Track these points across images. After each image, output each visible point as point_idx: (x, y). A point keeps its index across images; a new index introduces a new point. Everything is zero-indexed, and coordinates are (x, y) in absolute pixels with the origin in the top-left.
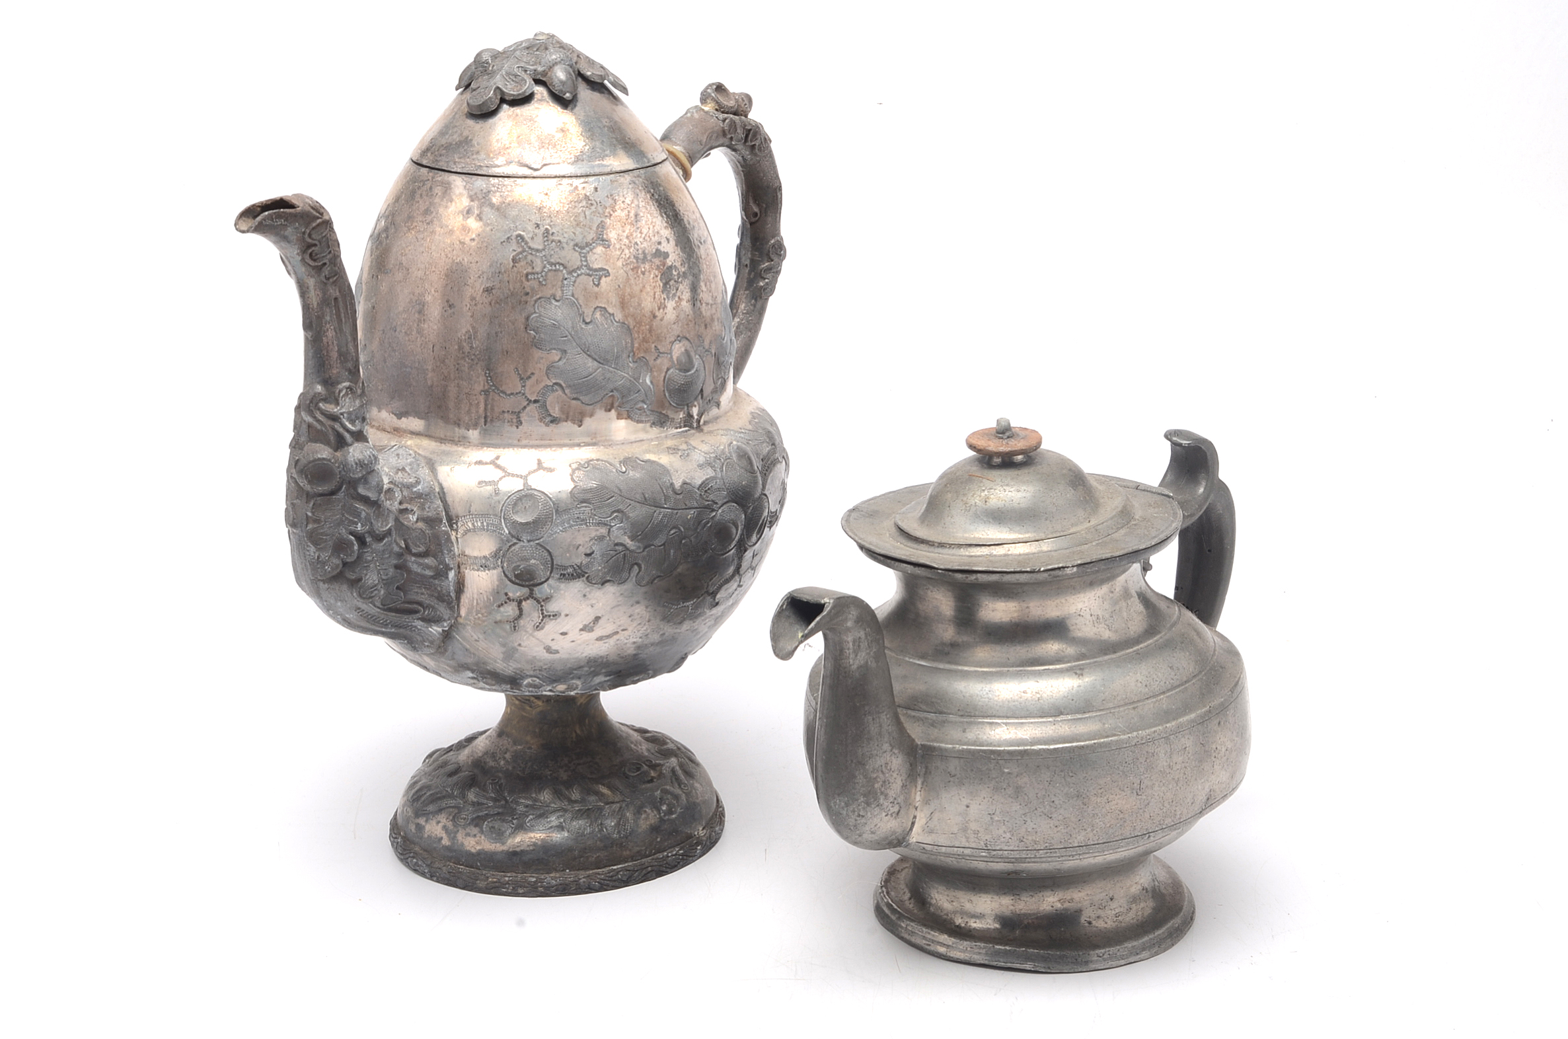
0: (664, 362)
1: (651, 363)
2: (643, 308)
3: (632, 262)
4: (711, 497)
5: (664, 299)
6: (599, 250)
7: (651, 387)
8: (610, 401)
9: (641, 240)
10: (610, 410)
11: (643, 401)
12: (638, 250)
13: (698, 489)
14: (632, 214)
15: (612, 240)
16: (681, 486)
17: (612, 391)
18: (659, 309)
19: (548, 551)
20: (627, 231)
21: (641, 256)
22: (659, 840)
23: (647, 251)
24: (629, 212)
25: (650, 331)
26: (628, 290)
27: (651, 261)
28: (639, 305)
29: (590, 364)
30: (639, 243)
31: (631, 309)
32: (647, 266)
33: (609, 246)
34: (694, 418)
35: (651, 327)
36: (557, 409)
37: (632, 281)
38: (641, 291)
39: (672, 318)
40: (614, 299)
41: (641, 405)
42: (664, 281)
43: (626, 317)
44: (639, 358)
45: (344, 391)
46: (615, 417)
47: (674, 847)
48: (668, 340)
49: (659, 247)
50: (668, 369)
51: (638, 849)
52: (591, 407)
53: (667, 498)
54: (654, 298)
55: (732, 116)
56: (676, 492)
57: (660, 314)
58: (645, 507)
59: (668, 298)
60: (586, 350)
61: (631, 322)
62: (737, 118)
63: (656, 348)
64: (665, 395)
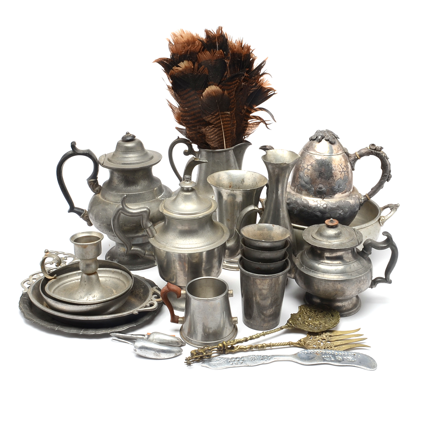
1: (314, 186)
4: (315, 210)
6: (310, 166)
7: (314, 190)
8: (306, 190)
17: (307, 188)
28: (314, 177)
29: (304, 183)
31: (312, 177)
34: (322, 197)
35: (315, 181)
40: (310, 175)
41: (311, 192)
44: (312, 185)
48: (318, 184)
50: (317, 188)
55: (372, 150)
56: (309, 207)
57: (317, 179)
58: (303, 207)
59: (320, 177)
60: (304, 181)
61: (312, 179)
62: (374, 151)
63: (315, 184)
64: (316, 192)
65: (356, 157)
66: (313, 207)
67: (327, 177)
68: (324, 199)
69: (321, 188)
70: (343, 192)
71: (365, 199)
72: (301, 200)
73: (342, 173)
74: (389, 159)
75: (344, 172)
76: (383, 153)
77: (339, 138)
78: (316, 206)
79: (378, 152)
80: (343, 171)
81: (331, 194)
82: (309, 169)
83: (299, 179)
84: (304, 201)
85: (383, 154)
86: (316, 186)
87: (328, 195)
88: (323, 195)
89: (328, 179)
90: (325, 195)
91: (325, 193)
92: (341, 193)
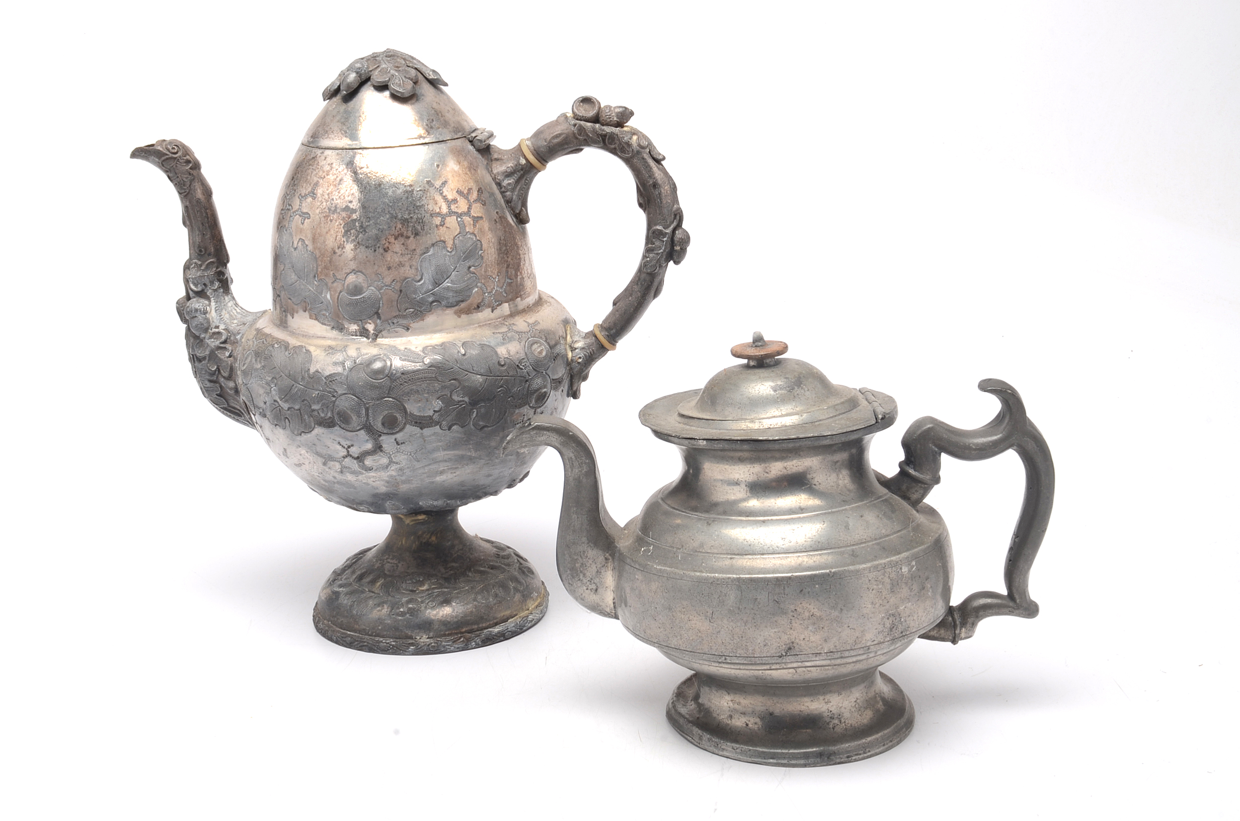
0: (338, 286)
1: (330, 284)
2: (327, 245)
3: (326, 212)
4: (334, 386)
5: (344, 242)
6: (309, 199)
7: (331, 301)
8: (305, 305)
9: (337, 197)
10: (305, 311)
11: (325, 310)
12: (332, 204)
13: (325, 378)
14: (338, 179)
15: (318, 194)
16: (314, 373)
17: (306, 299)
18: (339, 248)
20: (330, 190)
21: (333, 209)
22: (380, 628)
23: (338, 206)
24: (337, 177)
25: (330, 262)
26: (319, 231)
27: (339, 213)
28: (324, 242)
29: (293, 277)
30: (335, 199)
31: (319, 244)
32: (335, 217)
33: (315, 198)
34: (370, 332)
35: (331, 259)
37: (322, 225)
38: (327, 233)
39: (349, 256)
40: (310, 236)
41: (324, 312)
42: (346, 229)
43: (315, 248)
44: (321, 279)
45: (193, 265)
47: (392, 638)
48: (344, 271)
49: (349, 204)
50: (341, 292)
51: (364, 627)
52: (297, 307)
53: (303, 379)
54: (336, 239)
55: (582, 123)
56: (310, 376)
58: (289, 381)
61: (317, 253)
62: (589, 124)
63: (334, 275)
64: (339, 309)
65: (523, 161)
67: (377, 239)
68: (379, 340)
69: (357, 290)
70: (463, 305)
71: (589, 346)
72: (287, 348)
73: (448, 219)
74: (664, 158)
75: (459, 215)
76: (634, 132)
77: (446, 85)
79: (608, 129)
80: (451, 213)
81: (404, 317)
82: (305, 211)
83: (279, 264)
84: (295, 351)
85: (635, 138)
86: (337, 280)
87: (395, 322)
88: (371, 322)
89: (384, 249)
90: (379, 321)
91: (378, 310)
92: (453, 308)
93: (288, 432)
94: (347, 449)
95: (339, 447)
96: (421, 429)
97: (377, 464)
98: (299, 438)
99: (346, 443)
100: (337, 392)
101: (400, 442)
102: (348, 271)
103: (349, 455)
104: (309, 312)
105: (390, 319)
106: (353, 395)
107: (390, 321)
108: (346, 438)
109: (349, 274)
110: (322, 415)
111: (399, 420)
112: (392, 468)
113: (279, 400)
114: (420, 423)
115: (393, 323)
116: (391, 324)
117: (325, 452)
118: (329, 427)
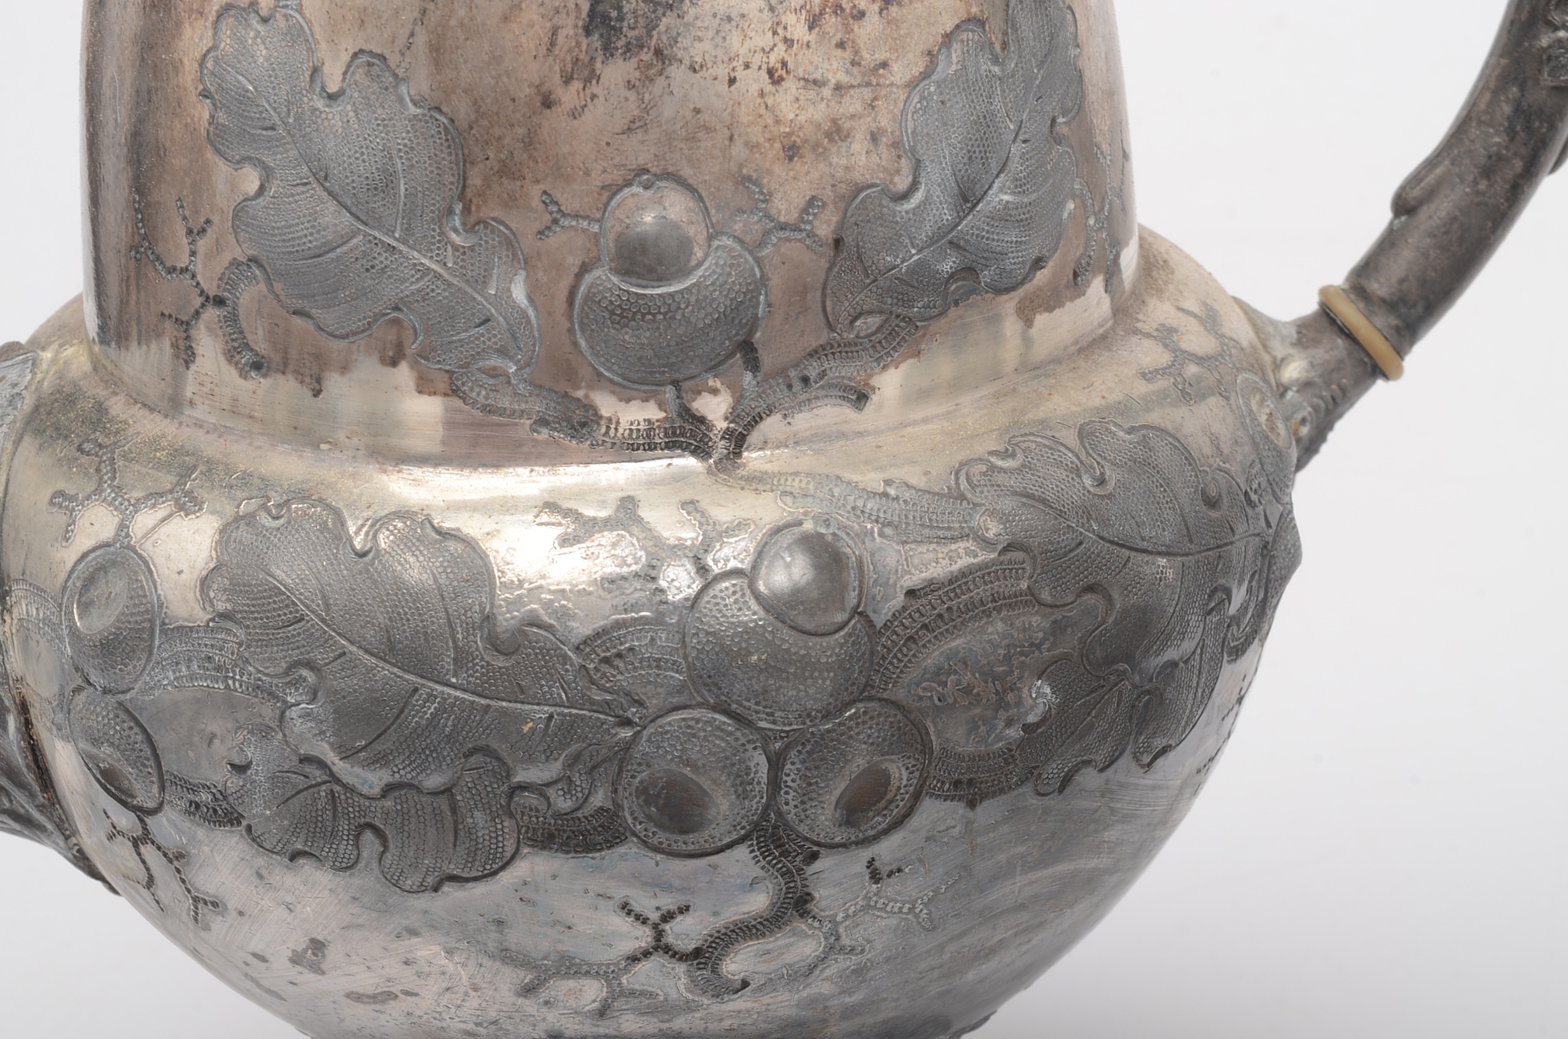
0: (569, 244)
1: (526, 240)
2: (506, 73)
4: (623, 680)
7: (531, 313)
8: (391, 335)
10: (394, 363)
11: (503, 352)
13: (578, 648)
16: (517, 630)
17: (397, 308)
19: (144, 731)
25: (528, 142)
28: (497, 60)
29: (328, 219)
31: (465, 71)
34: (710, 428)
35: (531, 132)
36: (260, 332)
38: (506, 19)
41: (495, 361)
43: (445, 91)
44: (483, 218)
46: (412, 384)
48: (597, 180)
50: (584, 269)
52: (342, 344)
53: (462, 658)
54: (551, 45)
56: (495, 644)
57: (569, 96)
58: (386, 671)
59: (608, 49)
60: (323, 177)
61: (463, 110)
63: (549, 199)
64: (575, 344)
66: (582, 629)
68: (753, 459)
69: (664, 255)
70: (1041, 275)
71: (1326, 372)
72: (338, 535)
78: (636, 592)
81: (849, 350)
83: (221, 170)
84: (384, 540)
86: (565, 222)
87: (812, 373)
88: (718, 385)
89: (771, 72)
90: (748, 377)
91: (751, 332)
92: (1013, 294)
93: (366, 879)
94: (655, 926)
95: (622, 923)
96: (972, 804)
97: (774, 965)
98: (423, 902)
99: (655, 903)
100: (640, 703)
101: (884, 871)
102: (617, 176)
103: (661, 946)
104: (414, 365)
105: (796, 365)
106: (714, 709)
107: (793, 373)
108: (660, 885)
109: (620, 189)
110: (564, 804)
111: (894, 783)
112: (827, 973)
113: (332, 758)
114: (970, 782)
115: (805, 380)
116: (797, 386)
117: (545, 946)
118: (589, 847)
